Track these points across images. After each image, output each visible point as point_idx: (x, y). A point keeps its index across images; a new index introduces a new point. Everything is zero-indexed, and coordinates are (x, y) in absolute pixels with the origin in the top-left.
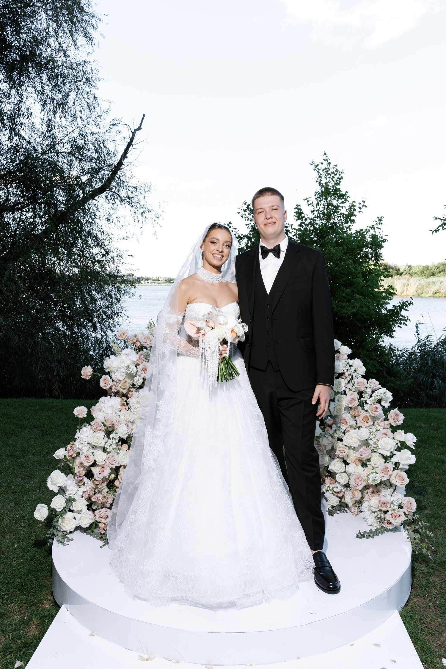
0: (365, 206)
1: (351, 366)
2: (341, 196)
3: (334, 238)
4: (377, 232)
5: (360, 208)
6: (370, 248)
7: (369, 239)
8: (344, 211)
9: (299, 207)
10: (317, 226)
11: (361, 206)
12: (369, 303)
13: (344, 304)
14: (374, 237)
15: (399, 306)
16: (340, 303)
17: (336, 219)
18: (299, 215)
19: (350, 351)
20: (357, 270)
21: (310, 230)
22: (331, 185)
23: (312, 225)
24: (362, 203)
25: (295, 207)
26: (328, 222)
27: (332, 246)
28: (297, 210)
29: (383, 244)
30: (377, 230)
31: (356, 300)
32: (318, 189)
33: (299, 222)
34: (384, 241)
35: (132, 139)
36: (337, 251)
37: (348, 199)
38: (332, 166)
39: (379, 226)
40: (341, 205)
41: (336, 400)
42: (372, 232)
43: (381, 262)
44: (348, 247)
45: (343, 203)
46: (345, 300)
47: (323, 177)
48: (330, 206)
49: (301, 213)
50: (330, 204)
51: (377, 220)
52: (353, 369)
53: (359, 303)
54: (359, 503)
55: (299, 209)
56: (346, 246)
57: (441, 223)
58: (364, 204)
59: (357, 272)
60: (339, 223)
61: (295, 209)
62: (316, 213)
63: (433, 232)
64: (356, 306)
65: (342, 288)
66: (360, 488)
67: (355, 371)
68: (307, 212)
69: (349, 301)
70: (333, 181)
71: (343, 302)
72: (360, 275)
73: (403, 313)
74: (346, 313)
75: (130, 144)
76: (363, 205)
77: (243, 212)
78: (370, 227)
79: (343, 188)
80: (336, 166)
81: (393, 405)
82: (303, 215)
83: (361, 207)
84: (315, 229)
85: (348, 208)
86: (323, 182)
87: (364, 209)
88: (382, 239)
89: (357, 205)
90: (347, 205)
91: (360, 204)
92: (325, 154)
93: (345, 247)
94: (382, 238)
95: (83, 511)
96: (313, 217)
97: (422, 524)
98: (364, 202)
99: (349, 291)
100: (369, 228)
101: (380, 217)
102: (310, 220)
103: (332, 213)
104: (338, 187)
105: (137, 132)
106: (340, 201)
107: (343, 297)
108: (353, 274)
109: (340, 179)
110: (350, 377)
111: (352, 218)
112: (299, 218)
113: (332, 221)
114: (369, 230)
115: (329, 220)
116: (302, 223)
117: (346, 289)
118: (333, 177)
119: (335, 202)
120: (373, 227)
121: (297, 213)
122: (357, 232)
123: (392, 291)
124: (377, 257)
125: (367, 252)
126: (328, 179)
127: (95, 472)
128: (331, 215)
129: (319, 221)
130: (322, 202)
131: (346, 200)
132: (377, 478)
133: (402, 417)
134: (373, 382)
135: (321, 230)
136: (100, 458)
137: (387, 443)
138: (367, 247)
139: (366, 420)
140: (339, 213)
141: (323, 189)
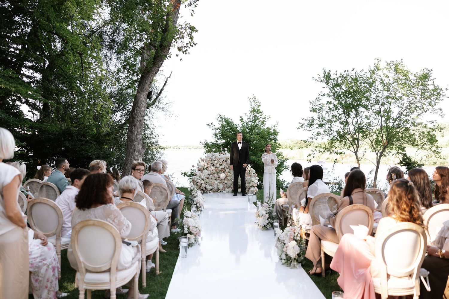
0: (270, 118)
2: (260, 113)
3: (256, 131)
4: (276, 129)
6: (273, 135)
7: (272, 131)
8: (261, 119)
9: (242, 117)
10: (250, 126)
11: (268, 118)
14: (274, 130)
15: (283, 160)
17: (258, 122)
18: (242, 120)
21: (247, 127)
22: (256, 107)
23: (247, 125)
27: (255, 135)
29: (278, 134)
30: (276, 127)
32: (250, 110)
33: (242, 123)
35: (166, 82)
37: (263, 114)
38: (256, 100)
39: (277, 126)
40: (260, 116)
42: (274, 128)
43: (277, 142)
45: (261, 115)
47: (253, 104)
49: (243, 120)
50: (256, 116)
56: (262, 134)
57: (301, 125)
60: (259, 124)
61: (240, 118)
68: (245, 119)
73: (285, 163)
75: (165, 84)
77: (217, 118)
79: (261, 109)
80: (258, 100)
82: (243, 121)
84: (249, 127)
86: (253, 107)
89: (267, 117)
90: (263, 117)
92: (253, 95)
94: (277, 131)
96: (248, 121)
98: (269, 116)
100: (272, 127)
101: (277, 122)
104: (258, 109)
105: (168, 79)
106: (260, 115)
109: (260, 105)
111: (264, 123)
112: (242, 122)
113: (256, 123)
116: (243, 124)
119: (258, 115)
120: (274, 126)
122: (267, 128)
123: (280, 154)
124: (275, 139)
125: (271, 137)
126: (255, 105)
127: (198, 183)
128: (256, 121)
129: (251, 123)
130: (252, 115)
131: (262, 115)
132: (251, 185)
133: (257, 175)
134: (252, 169)
135: (251, 127)
136: (199, 181)
137: (253, 179)
138: (271, 135)
139: (250, 176)
140: (259, 120)
141: (252, 109)
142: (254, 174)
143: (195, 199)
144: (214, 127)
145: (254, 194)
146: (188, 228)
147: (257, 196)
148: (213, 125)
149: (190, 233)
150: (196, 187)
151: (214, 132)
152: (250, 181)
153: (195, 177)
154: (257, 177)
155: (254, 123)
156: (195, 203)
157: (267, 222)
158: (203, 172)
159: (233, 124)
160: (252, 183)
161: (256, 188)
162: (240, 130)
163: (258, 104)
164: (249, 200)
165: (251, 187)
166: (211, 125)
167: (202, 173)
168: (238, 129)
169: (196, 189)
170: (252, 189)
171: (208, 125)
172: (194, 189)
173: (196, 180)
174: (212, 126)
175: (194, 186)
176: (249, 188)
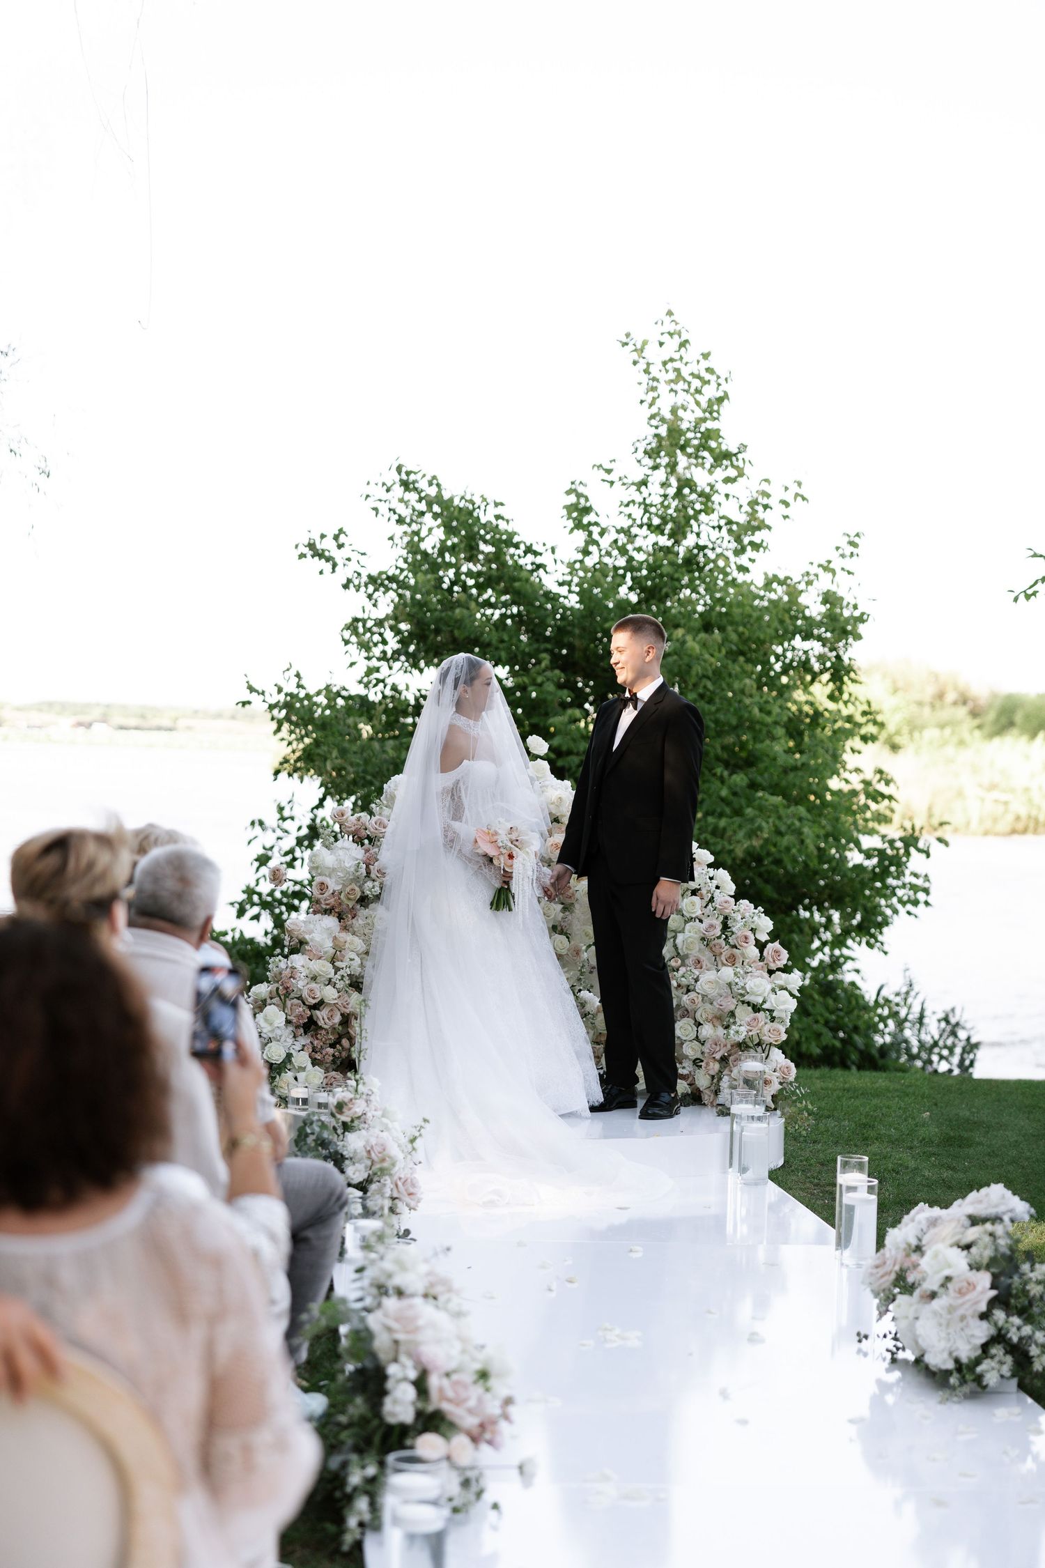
0: (804, 499)
1: (711, 878)
2: (722, 457)
3: (696, 597)
4: (843, 587)
5: (786, 504)
6: (819, 638)
7: (816, 607)
8: (733, 510)
9: (581, 489)
10: (640, 558)
11: (789, 497)
12: (800, 819)
13: (723, 823)
14: (829, 598)
15: (901, 839)
16: (710, 819)
17: (704, 533)
18: (579, 513)
19: (711, 859)
20: (769, 713)
21: (616, 568)
22: (690, 414)
23: (623, 551)
24: (794, 489)
25: (568, 486)
26: (677, 542)
27: (689, 630)
28: (572, 499)
29: (862, 628)
30: (842, 575)
31: (761, 809)
32: (647, 432)
33: (580, 537)
34: (861, 619)
36: (704, 645)
37: (748, 469)
38: (692, 354)
39: (849, 564)
40: (723, 488)
41: (686, 931)
42: (824, 583)
43: (854, 688)
44: (740, 635)
45: (728, 480)
46: (728, 810)
47: (663, 389)
48: (686, 491)
49: (587, 510)
50: (687, 483)
51: (843, 542)
52: (715, 882)
53: (771, 820)
54: (716, 1078)
55: (579, 495)
56: (736, 631)
58: (800, 492)
59: (769, 720)
60: (713, 549)
61: (569, 492)
62: (637, 512)
63: (1016, 599)
64: (760, 828)
65: (719, 771)
66: (718, 1056)
67: (717, 887)
68: (608, 508)
69: (738, 812)
70: (698, 403)
71: (721, 815)
72: (780, 731)
73: (916, 862)
74: (730, 852)
76: (797, 495)
77: (381, 492)
78: (820, 566)
80: (706, 356)
81: (774, 936)
83: (790, 499)
84: (631, 566)
85: (744, 502)
86: (665, 408)
87: (797, 507)
88: (857, 614)
89: (777, 494)
90: (744, 490)
91: (786, 489)
92: (670, 313)
93: (734, 637)
94: (855, 607)
95: (307, 1069)
96: (626, 523)
97: (801, 1093)
98: (799, 484)
99: (739, 779)
100: (814, 570)
101: (852, 534)
102: (618, 532)
103: (691, 512)
104: (710, 425)
106: (720, 474)
107: (723, 800)
108: (758, 727)
109: (720, 400)
110: (710, 895)
111: (758, 537)
112: (579, 525)
113: (690, 541)
114: (816, 575)
115: (679, 537)
116: (591, 541)
117: (730, 775)
118: (698, 391)
119: (701, 478)
120: (828, 567)
121: (570, 508)
122: (774, 582)
123: (882, 787)
124: (840, 672)
125: (806, 652)
126: (682, 395)
127: (321, 1015)
128: (688, 519)
129: (647, 540)
130: (660, 475)
131: (741, 474)
132: (740, 1031)
133: (785, 954)
134: (745, 903)
135: (651, 569)
136: (330, 994)
137: (759, 985)
138: (807, 636)
139: (732, 960)
140: (714, 517)
141: (663, 431)
142: (761, 946)
143: (353, 1143)
144: (353, 566)
145: (768, 1109)
146: (421, 1385)
147: (790, 1121)
148: (345, 552)
149: (432, 1421)
150: (304, 1040)
151: (356, 604)
152: (730, 1004)
153: (298, 960)
154: (786, 970)
155: (678, 534)
156: (356, 1173)
157: (982, 1331)
158: (358, 923)
159: (509, 543)
160: (744, 1014)
161: (777, 1056)
162: (563, 591)
163: (710, 392)
164: (734, 1154)
165: (743, 1046)
166: (328, 545)
167: (345, 928)
168: (550, 582)
169: (302, 1059)
170: (751, 1065)
171: (311, 546)
172: (289, 1056)
173: (301, 984)
174: (338, 555)
175: (287, 1033)
176: (724, 1060)
